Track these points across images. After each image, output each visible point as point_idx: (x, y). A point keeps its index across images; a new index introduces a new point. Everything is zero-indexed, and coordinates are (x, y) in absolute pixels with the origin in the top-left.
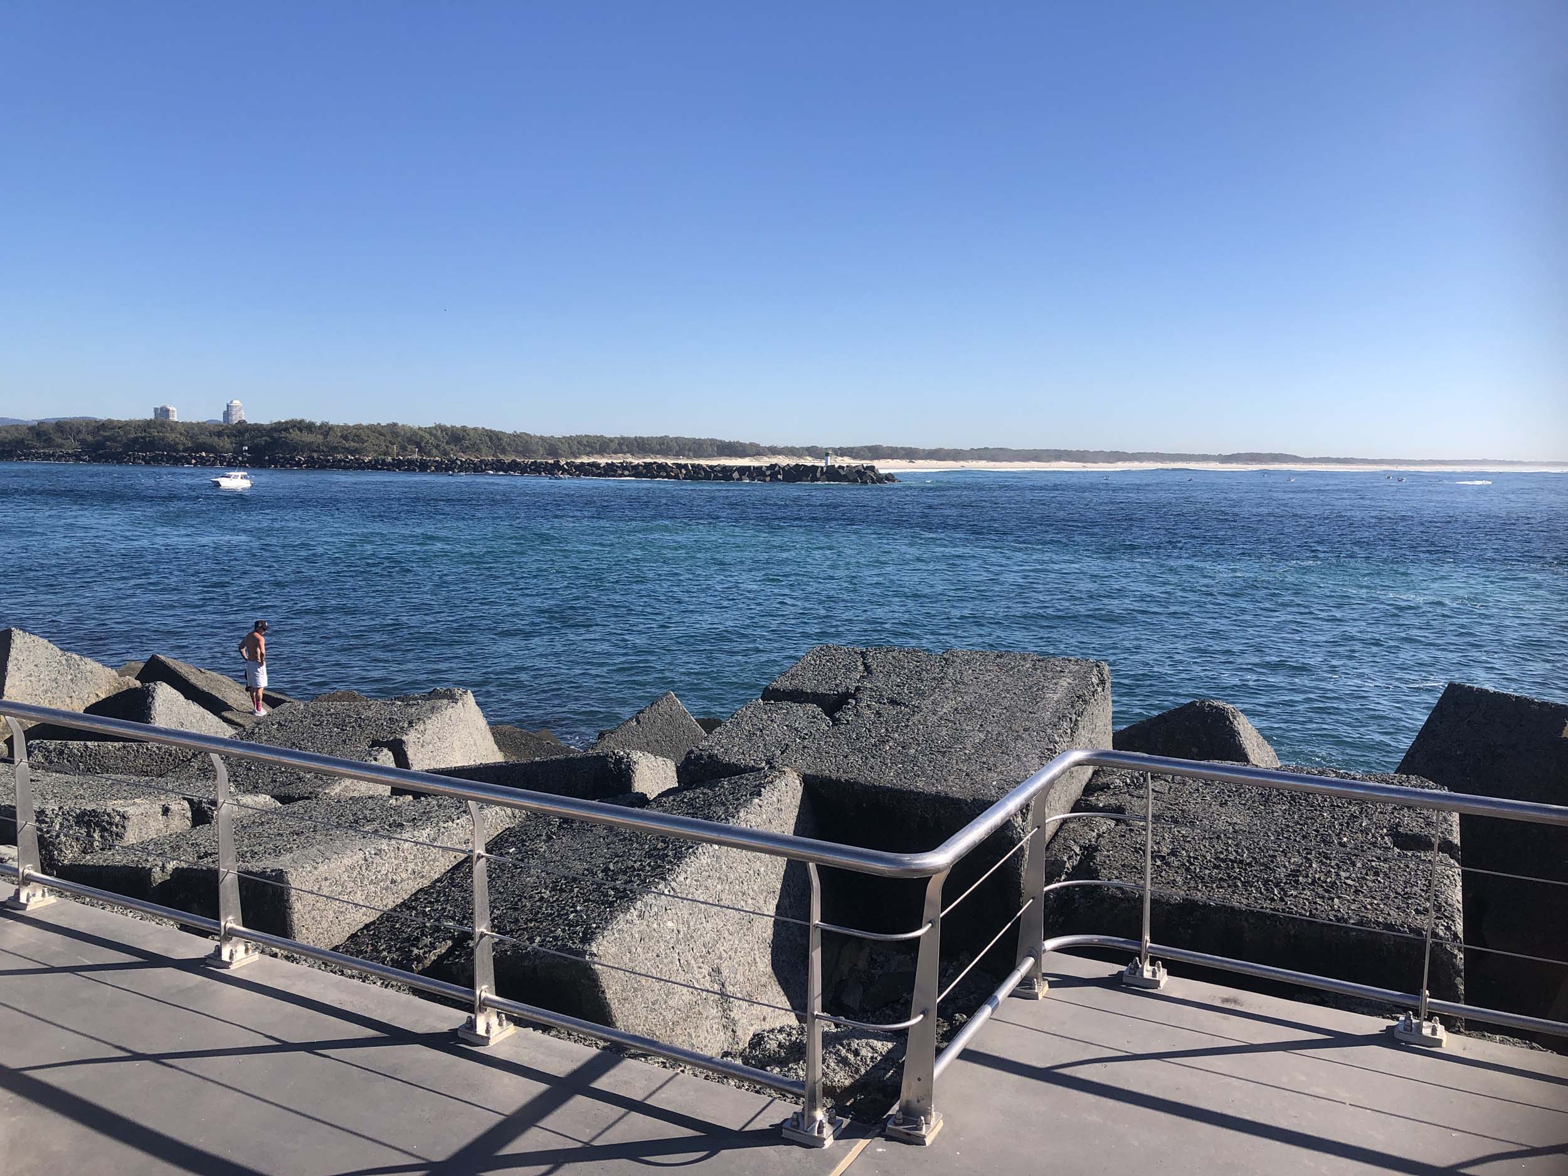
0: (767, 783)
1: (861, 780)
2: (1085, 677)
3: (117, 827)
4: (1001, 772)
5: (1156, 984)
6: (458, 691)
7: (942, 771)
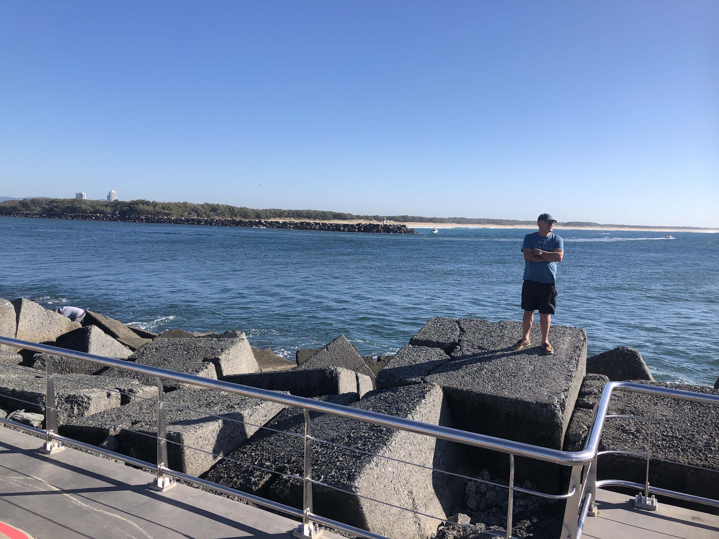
0: (427, 391)
1: (474, 390)
2: (576, 337)
3: (86, 404)
4: (548, 388)
5: (654, 508)
6: (238, 333)
7: (516, 386)
